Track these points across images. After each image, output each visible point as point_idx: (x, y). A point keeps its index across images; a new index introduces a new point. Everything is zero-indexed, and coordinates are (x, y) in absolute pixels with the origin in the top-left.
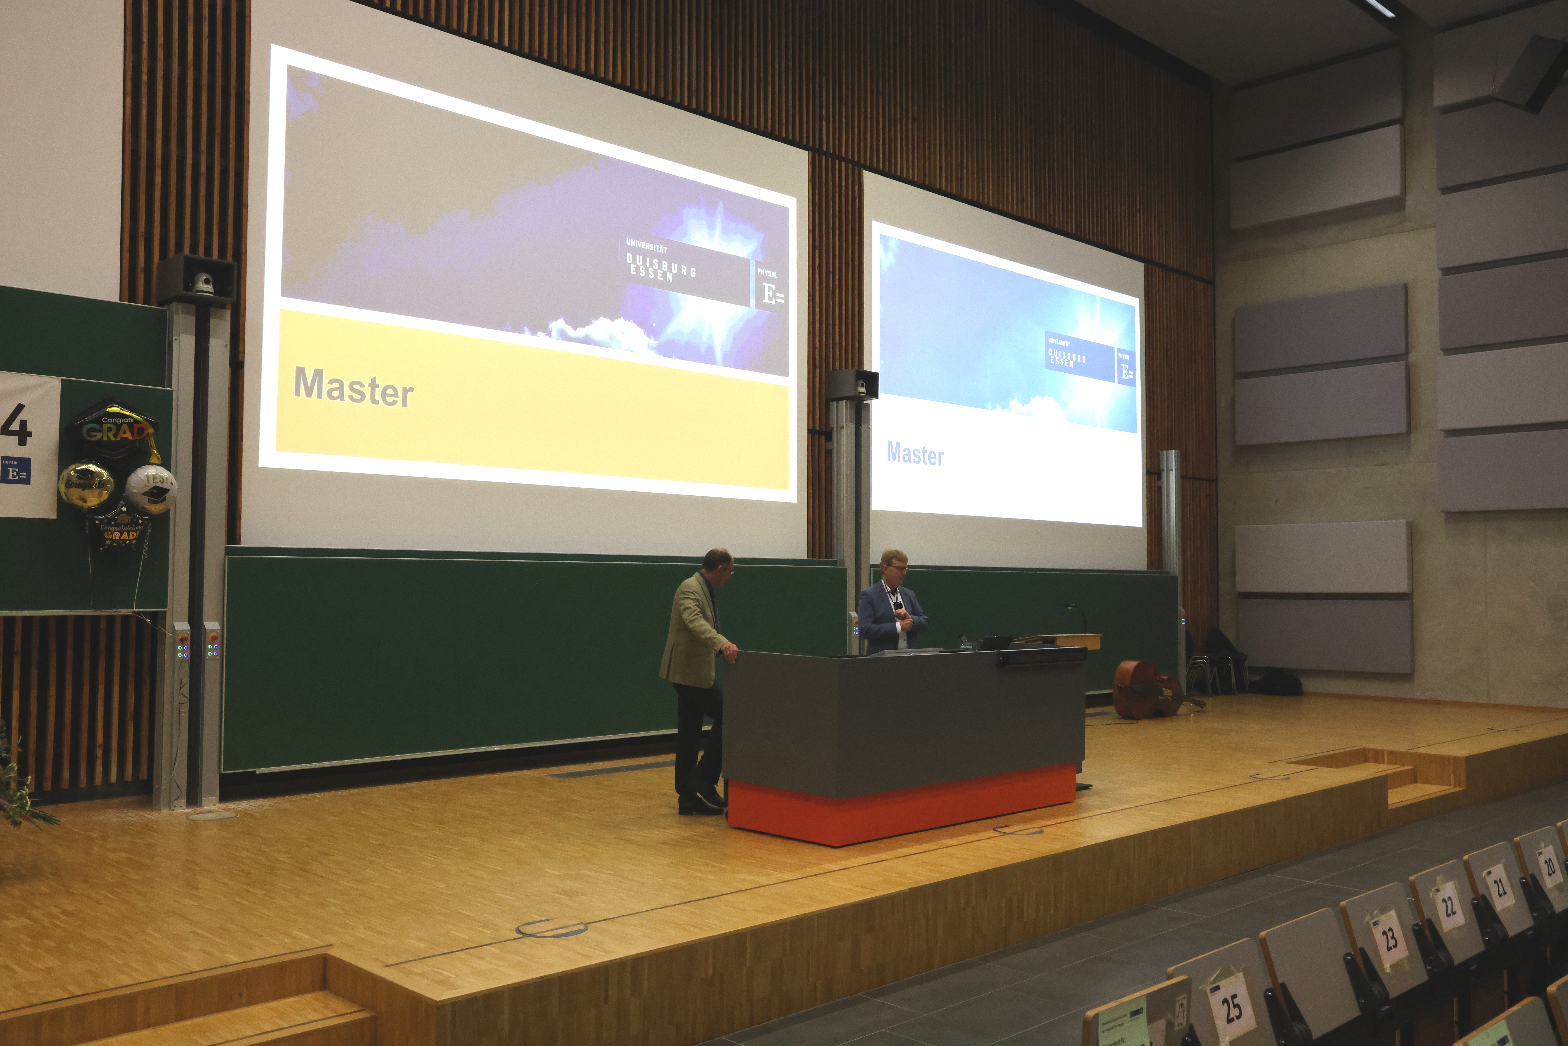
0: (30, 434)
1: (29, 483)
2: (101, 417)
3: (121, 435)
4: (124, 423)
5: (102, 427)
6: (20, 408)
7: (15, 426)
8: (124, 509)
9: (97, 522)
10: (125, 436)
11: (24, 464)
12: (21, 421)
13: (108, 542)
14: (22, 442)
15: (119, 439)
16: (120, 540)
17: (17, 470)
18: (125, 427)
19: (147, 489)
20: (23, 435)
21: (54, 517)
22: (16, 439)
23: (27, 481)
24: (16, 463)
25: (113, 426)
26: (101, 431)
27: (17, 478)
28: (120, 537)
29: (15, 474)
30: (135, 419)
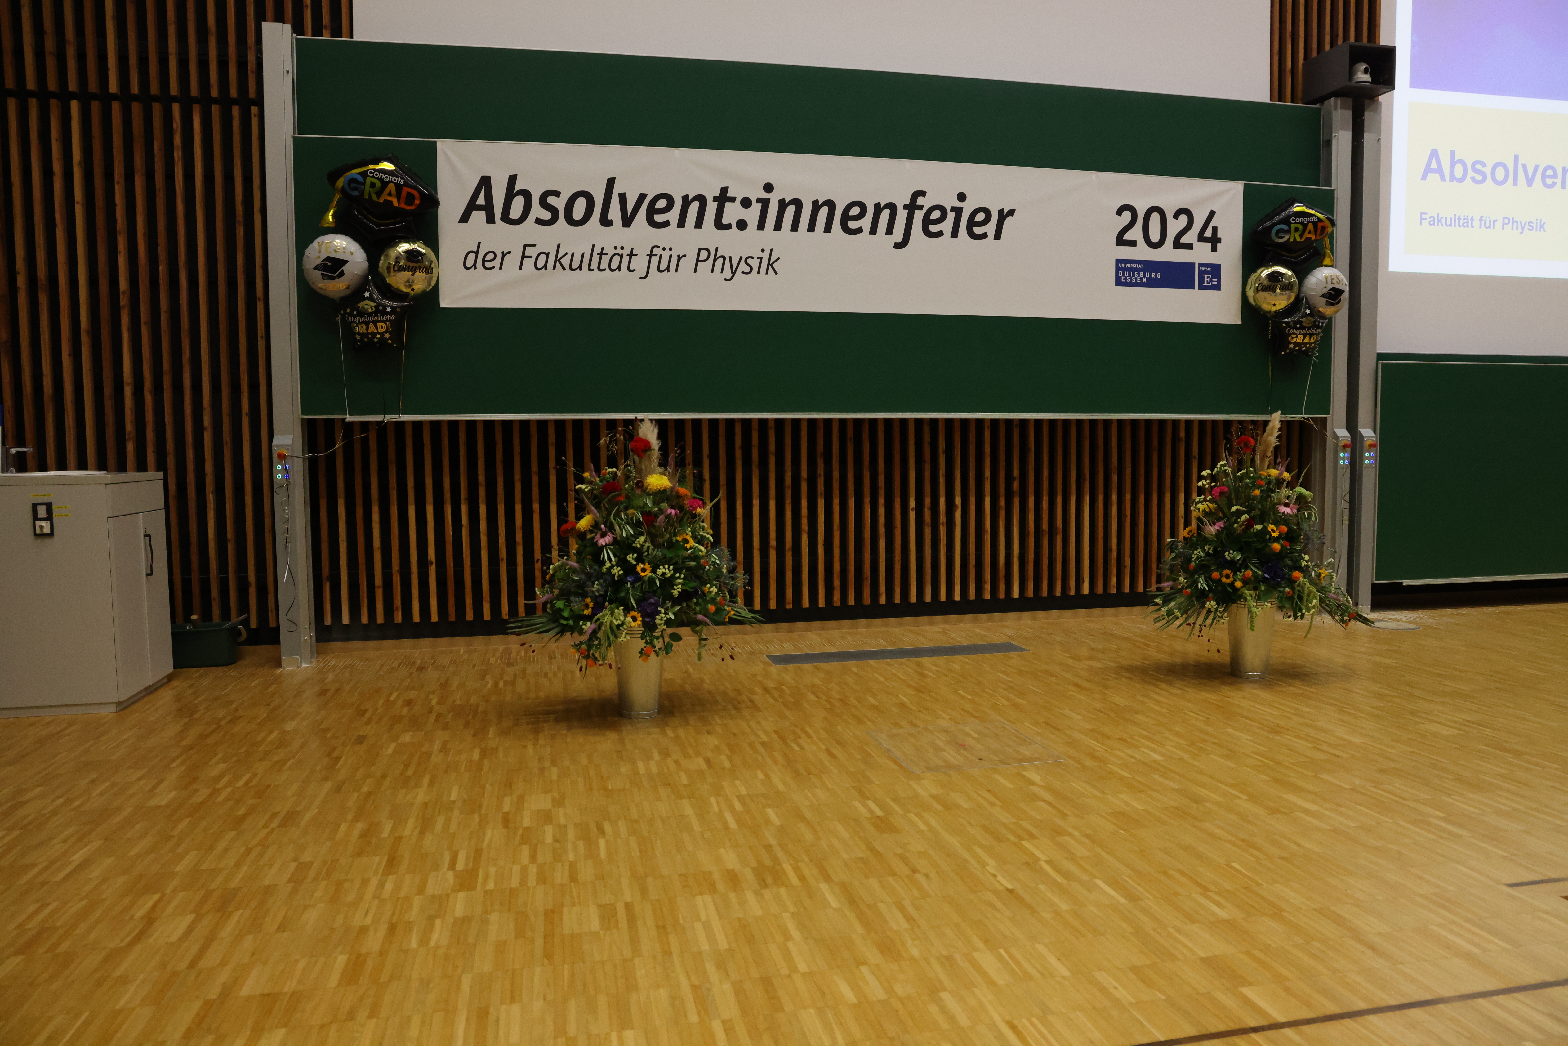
0: (1219, 240)
1: (1219, 289)
2: (1289, 217)
3: (1307, 235)
4: (1309, 222)
5: (1290, 227)
6: (1212, 213)
7: (1208, 233)
8: (1308, 311)
9: (1284, 325)
10: (1309, 236)
11: (1215, 270)
12: (1213, 227)
13: (1291, 346)
14: (1214, 249)
15: (1303, 240)
16: (1302, 343)
17: (1210, 276)
18: (1310, 226)
19: (1325, 291)
20: (1215, 241)
21: (1239, 322)
22: (1208, 245)
23: (1217, 287)
24: (1210, 269)
25: (1300, 227)
26: (1289, 231)
27: (1210, 284)
28: (1303, 340)
29: (1209, 280)
30: (1318, 218)
